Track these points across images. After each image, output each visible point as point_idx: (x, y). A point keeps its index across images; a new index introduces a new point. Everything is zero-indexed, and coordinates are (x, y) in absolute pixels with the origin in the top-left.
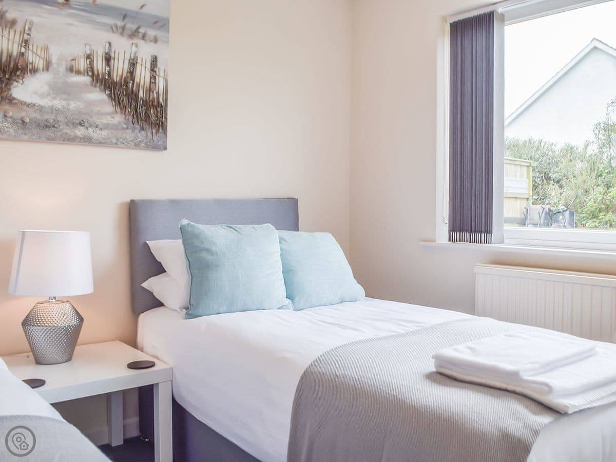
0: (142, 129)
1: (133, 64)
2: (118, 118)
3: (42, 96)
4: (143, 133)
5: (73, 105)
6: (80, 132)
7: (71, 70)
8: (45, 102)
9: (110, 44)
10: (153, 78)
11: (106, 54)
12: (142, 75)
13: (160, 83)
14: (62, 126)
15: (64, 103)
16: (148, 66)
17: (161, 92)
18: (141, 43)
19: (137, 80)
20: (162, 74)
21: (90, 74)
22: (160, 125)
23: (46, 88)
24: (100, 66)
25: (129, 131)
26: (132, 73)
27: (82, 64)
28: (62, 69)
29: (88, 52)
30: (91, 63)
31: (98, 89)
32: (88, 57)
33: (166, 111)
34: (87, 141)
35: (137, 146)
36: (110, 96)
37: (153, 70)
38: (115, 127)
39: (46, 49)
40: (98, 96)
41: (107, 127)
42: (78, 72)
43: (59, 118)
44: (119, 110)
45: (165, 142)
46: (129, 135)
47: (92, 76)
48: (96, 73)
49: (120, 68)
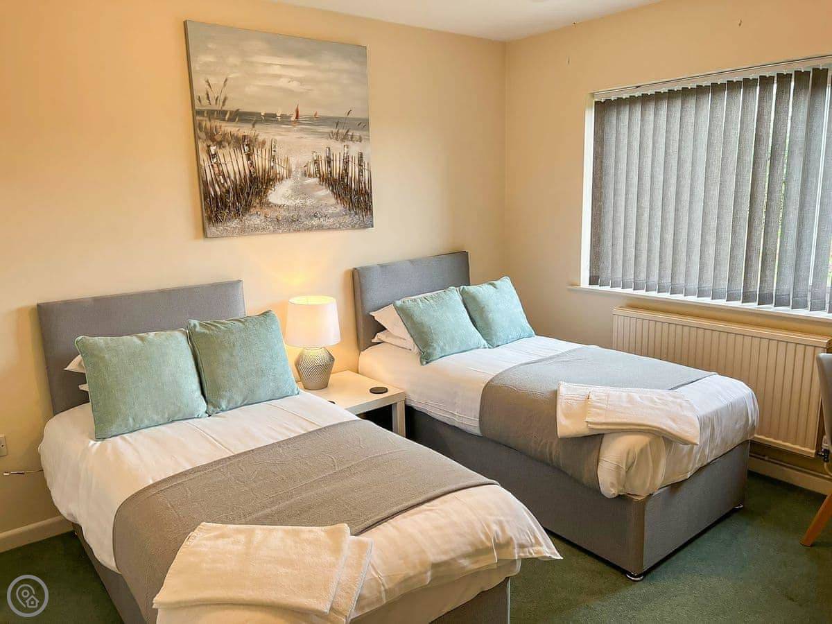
0: (356, 214)
1: (346, 163)
2: (340, 208)
3: (288, 198)
4: (357, 216)
5: (308, 202)
6: (315, 222)
7: (305, 175)
8: (290, 203)
9: (329, 148)
10: (361, 171)
11: (328, 157)
12: (353, 170)
13: (366, 174)
14: (304, 219)
15: (303, 201)
16: (357, 162)
17: (367, 182)
18: (350, 143)
19: (350, 175)
20: (366, 167)
21: (318, 176)
22: (368, 208)
23: (290, 192)
24: (324, 168)
25: (347, 217)
26: (346, 170)
27: (312, 168)
28: (299, 175)
29: (315, 158)
30: (318, 167)
31: (324, 187)
32: (316, 162)
33: (371, 196)
34: (320, 228)
35: (353, 228)
36: (332, 191)
37: (360, 165)
38: (338, 215)
39: (287, 161)
40: (325, 192)
41: (332, 215)
42: (310, 176)
43: (301, 214)
44: (339, 201)
45: (372, 221)
46: (347, 219)
47: (320, 178)
48: (322, 174)
49: (338, 166)
